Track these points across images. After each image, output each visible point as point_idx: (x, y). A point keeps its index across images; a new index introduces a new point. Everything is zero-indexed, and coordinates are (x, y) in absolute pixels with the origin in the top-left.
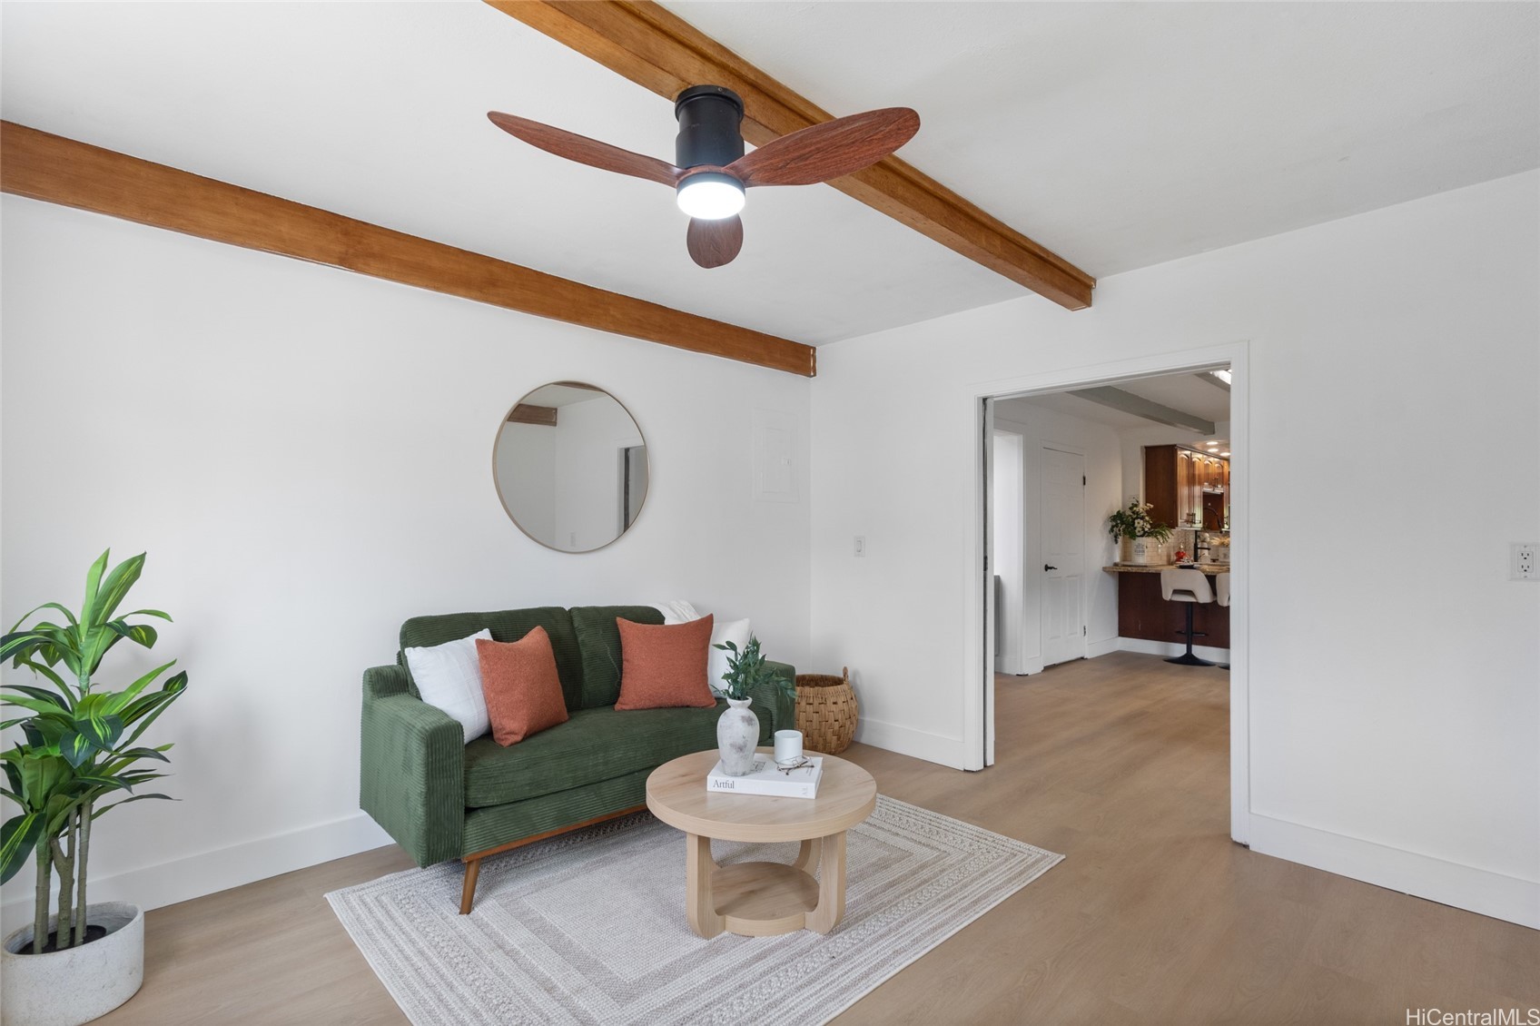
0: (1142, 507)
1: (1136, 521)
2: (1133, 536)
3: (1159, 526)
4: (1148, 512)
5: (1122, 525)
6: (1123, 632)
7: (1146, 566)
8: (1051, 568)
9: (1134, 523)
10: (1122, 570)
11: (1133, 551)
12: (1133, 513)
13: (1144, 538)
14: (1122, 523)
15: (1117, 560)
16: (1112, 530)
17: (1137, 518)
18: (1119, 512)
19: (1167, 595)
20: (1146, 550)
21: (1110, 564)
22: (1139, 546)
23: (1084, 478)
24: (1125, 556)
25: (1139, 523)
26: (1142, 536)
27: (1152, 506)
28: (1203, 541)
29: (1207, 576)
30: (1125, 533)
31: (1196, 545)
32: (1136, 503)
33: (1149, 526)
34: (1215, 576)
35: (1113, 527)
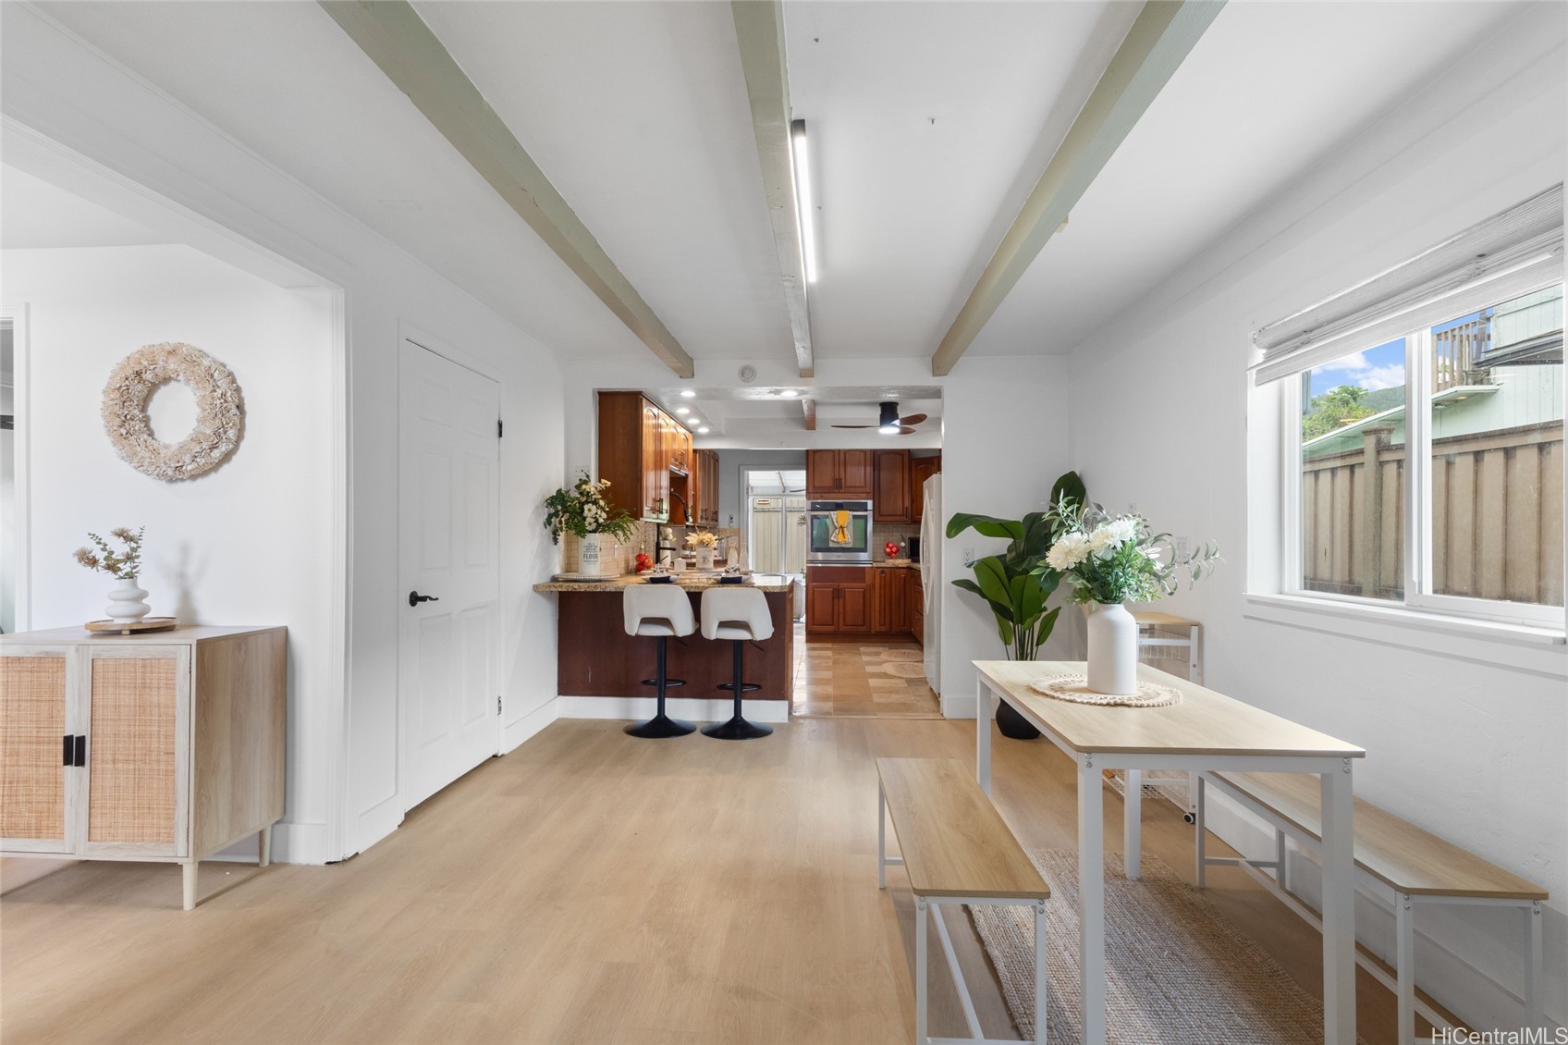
0: (593, 486)
1: (586, 507)
2: (581, 531)
3: (619, 515)
4: (604, 493)
5: (564, 512)
6: (566, 687)
7: (600, 581)
8: (424, 599)
9: (583, 511)
10: (565, 587)
11: (581, 558)
12: (581, 494)
13: (597, 534)
14: (565, 510)
15: (557, 570)
16: (548, 522)
17: (587, 502)
18: (559, 491)
19: (632, 627)
20: (599, 554)
21: (545, 579)
22: (589, 547)
23: (500, 425)
24: (568, 568)
25: (590, 511)
26: (594, 531)
27: (609, 484)
28: (665, 539)
29: (688, 593)
30: (569, 527)
31: (658, 543)
32: (585, 478)
33: (604, 515)
34: (700, 593)
35: (550, 516)
